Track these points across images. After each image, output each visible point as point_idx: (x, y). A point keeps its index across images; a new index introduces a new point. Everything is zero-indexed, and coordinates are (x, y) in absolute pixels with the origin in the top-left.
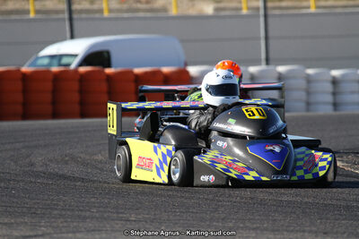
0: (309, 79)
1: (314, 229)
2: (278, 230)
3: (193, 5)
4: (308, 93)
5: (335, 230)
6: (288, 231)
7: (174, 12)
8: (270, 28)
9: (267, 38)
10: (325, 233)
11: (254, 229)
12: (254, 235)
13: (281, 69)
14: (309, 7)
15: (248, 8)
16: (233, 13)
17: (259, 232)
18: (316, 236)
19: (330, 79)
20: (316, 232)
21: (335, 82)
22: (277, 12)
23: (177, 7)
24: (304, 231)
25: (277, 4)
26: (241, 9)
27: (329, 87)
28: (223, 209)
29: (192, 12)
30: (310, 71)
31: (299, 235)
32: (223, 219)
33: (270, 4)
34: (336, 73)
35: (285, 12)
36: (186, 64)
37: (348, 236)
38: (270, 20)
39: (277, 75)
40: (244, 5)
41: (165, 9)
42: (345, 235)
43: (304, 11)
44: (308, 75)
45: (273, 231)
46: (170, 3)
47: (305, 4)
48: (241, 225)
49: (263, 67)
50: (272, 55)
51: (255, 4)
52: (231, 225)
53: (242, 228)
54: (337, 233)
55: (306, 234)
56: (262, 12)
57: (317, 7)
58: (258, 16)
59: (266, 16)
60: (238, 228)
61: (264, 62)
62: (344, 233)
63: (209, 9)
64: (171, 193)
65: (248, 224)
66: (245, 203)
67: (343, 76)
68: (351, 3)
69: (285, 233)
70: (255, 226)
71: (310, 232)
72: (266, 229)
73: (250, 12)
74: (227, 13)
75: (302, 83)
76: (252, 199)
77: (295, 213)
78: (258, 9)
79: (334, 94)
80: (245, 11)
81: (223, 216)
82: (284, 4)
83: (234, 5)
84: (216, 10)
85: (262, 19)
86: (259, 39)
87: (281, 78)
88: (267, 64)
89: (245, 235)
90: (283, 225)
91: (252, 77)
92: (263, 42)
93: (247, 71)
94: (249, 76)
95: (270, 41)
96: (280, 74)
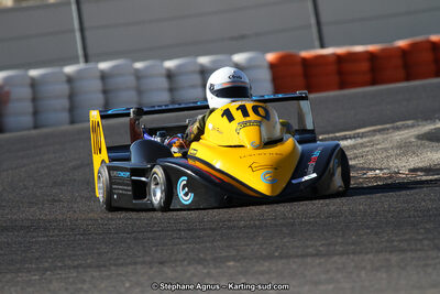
0: (138, 75)
1: (148, 259)
2: (105, 266)
4: (140, 92)
5: (173, 258)
6: (115, 265)
9: (82, 30)
10: (161, 263)
11: (74, 267)
12: (75, 275)
13: (104, 66)
17: (80, 270)
18: (151, 268)
19: (164, 72)
20: (150, 263)
21: (170, 75)
24: (135, 263)
27: (164, 83)
28: (37, 247)
30: (138, 65)
31: (130, 268)
32: (37, 259)
34: (170, 64)
37: (189, 264)
38: (84, 7)
39: (98, 74)
42: (186, 263)
44: (137, 70)
45: (98, 267)
48: (60, 264)
49: (81, 65)
50: (90, 51)
52: (47, 265)
53: (61, 268)
54: (176, 261)
55: (139, 267)
58: (69, 4)
59: (78, 2)
60: (56, 268)
61: (82, 59)
62: (184, 260)
65: (69, 262)
66: (64, 236)
67: (179, 67)
69: (113, 268)
70: (76, 263)
71: (144, 263)
72: (90, 266)
75: (131, 81)
76: (73, 230)
77: (125, 242)
79: (171, 90)
81: (37, 255)
85: (74, 7)
86: (73, 31)
87: (104, 76)
88: (86, 61)
89: (63, 276)
90: (110, 259)
91: (70, 80)
92: (78, 35)
93: (62, 73)
94: (64, 79)
95: (87, 34)
96: (103, 72)
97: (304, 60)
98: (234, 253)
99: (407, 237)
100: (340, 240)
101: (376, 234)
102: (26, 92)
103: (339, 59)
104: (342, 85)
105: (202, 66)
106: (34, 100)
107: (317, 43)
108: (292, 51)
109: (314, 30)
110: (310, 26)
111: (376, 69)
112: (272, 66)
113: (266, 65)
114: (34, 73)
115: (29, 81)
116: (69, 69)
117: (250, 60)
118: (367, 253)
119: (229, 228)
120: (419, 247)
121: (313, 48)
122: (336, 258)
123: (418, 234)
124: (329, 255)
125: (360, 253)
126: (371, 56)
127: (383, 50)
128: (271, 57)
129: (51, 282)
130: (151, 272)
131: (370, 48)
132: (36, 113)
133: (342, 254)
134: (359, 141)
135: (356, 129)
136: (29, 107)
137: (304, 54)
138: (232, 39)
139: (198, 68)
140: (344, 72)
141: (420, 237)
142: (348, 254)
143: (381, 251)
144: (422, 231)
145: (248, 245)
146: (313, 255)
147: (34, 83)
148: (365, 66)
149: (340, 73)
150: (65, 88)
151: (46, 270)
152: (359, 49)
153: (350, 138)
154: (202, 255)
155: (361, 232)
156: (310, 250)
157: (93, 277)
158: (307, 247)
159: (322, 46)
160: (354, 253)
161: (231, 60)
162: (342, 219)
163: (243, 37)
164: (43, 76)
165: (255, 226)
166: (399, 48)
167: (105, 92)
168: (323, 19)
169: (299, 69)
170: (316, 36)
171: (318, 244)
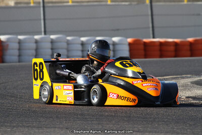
0: (68, 43)
1: (62, 126)
2: (41, 127)
4: (68, 51)
6: (46, 127)
8: (46, 14)
9: (44, 19)
10: (67, 129)
12: (27, 130)
13: (53, 37)
14: (68, 2)
15: (34, 3)
16: (26, 5)
17: (30, 128)
18: (62, 130)
19: (80, 42)
20: (62, 128)
21: (83, 44)
22: (50, 5)
24: (55, 128)
26: (30, 3)
27: (80, 47)
28: (12, 116)
29: (2, 5)
30: (69, 38)
31: (52, 130)
34: (83, 39)
35: (55, 5)
38: (46, 9)
39: (50, 40)
40: (32, 1)
43: (65, 4)
44: (68, 40)
45: (38, 128)
49: (43, 36)
50: (47, 30)
52: (15, 124)
53: (21, 126)
55: (56, 129)
56: (42, 5)
57: (73, 2)
58: (40, 7)
59: (44, 7)
60: (19, 126)
61: (43, 33)
65: (25, 124)
67: (87, 40)
69: (45, 128)
70: (28, 125)
71: (59, 128)
72: (34, 127)
73: (35, 5)
74: (22, 5)
75: (65, 45)
76: (29, 110)
78: (39, 3)
79: (82, 51)
80: (32, 4)
84: (16, 3)
85: (42, 9)
86: (40, 20)
87: (52, 42)
88: (45, 34)
89: (22, 130)
90: (44, 124)
91: (37, 42)
92: (42, 22)
94: (34, 41)
95: (47, 21)
96: (52, 39)
97: (145, 43)
98: (100, 127)
99: (181, 127)
100: (150, 126)
101: (167, 125)
102: (16, 46)
103: (161, 44)
104: (161, 56)
106: (19, 49)
107: (151, 36)
108: (140, 38)
109: (151, 29)
110: (149, 28)
111: (177, 50)
112: (130, 44)
113: (127, 44)
114: (21, 37)
115: (17, 41)
116: (37, 37)
117: (120, 40)
118: (161, 133)
119: (101, 115)
120: (185, 132)
121: (150, 38)
122: (147, 134)
123: (186, 126)
124: (144, 132)
125: (158, 132)
126: (176, 44)
127: (181, 42)
128: (129, 40)
129: (15, 132)
130: (62, 132)
131: (176, 40)
132: (20, 56)
133: (150, 132)
135: (164, 76)
136: (16, 52)
137: (145, 40)
138: (113, 30)
140: (162, 50)
141: (187, 128)
142: (152, 132)
143: (168, 133)
144: (188, 125)
145: (108, 124)
146: (136, 131)
147: (20, 42)
148: (172, 48)
149: (161, 50)
150: (34, 46)
151: (14, 127)
152: (170, 40)
154: (86, 127)
155: (160, 123)
156: (136, 129)
157: (35, 132)
158: (135, 128)
159: (154, 37)
160: (155, 132)
162: (152, 116)
163: (118, 30)
164: (25, 39)
165: (112, 115)
166: (189, 41)
167: (52, 49)
168: (155, 25)
169: (142, 47)
170: (151, 32)
171: (140, 126)
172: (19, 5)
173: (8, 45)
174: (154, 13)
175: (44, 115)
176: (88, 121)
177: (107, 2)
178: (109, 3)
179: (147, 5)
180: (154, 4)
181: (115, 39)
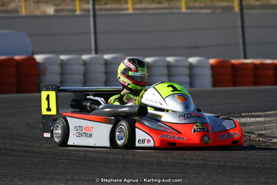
3: (38, 7)
7: (23, 12)
8: (98, 25)
9: (95, 33)
11: (88, 180)
13: (107, 57)
14: (128, 9)
15: (81, 10)
16: (69, 14)
22: (103, 13)
23: (26, 9)
25: (103, 7)
26: (75, 11)
28: (63, 165)
29: (37, 13)
32: (63, 173)
33: (97, 7)
34: (149, 60)
35: (109, 13)
36: (33, 54)
38: (98, 19)
39: (103, 62)
40: (78, 8)
41: (16, 11)
43: (124, 12)
46: (21, 6)
47: (124, 6)
48: (77, 178)
49: (93, 55)
50: (99, 47)
51: (86, 6)
52: (69, 177)
56: (91, 13)
57: (134, 9)
58: (89, 16)
59: (94, 16)
61: (93, 52)
63: (50, 10)
64: (22, 153)
65: (83, 177)
67: (154, 62)
68: (160, 6)
70: (87, 178)
73: (82, 13)
74: (65, 14)
77: (118, 168)
78: (88, 10)
80: (78, 12)
81: (63, 171)
82: (108, 7)
83: (70, 7)
84: (56, 11)
85: (92, 18)
86: (90, 33)
87: (107, 63)
88: (96, 53)
91: (85, 63)
92: (92, 36)
93: (81, 58)
94: (81, 63)
95: (98, 36)
96: (106, 60)
97: (234, 66)
100: (255, 180)
102: (57, 69)
103: (255, 66)
104: (256, 83)
105: (169, 63)
106: (62, 74)
107: (242, 55)
108: (227, 59)
109: (241, 46)
110: (238, 44)
112: (213, 67)
113: (209, 66)
114: (63, 57)
115: (59, 62)
116: (85, 57)
117: (199, 62)
121: (240, 58)
126: (275, 67)
128: (212, 61)
131: (276, 61)
134: (268, 119)
136: (58, 78)
137: (234, 61)
138: (188, 47)
139: (166, 64)
140: (258, 75)
145: (196, 177)
147: (62, 63)
148: (271, 73)
149: (255, 76)
150: (81, 69)
151: (69, 181)
152: (269, 61)
153: (262, 117)
155: (268, 176)
159: (245, 58)
161: (187, 61)
163: (196, 47)
164: (69, 60)
167: (106, 73)
168: (248, 40)
169: (229, 71)
170: (242, 50)
171: (241, 181)
172: (61, 14)
173: (46, 68)
174: (246, 24)
175: (107, 165)
176: (168, 172)
177: (181, 8)
178: (184, 10)
179: (236, 13)
180: (245, 12)
181: (192, 60)
